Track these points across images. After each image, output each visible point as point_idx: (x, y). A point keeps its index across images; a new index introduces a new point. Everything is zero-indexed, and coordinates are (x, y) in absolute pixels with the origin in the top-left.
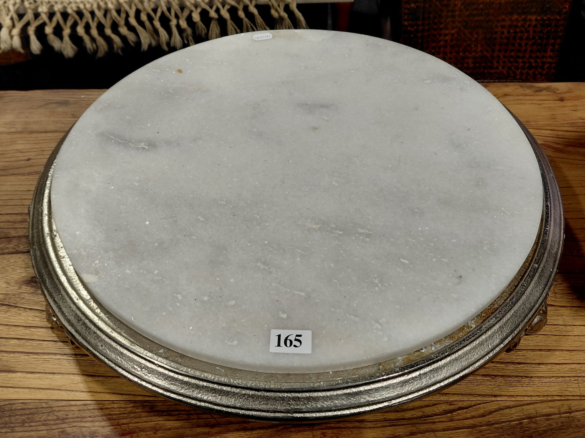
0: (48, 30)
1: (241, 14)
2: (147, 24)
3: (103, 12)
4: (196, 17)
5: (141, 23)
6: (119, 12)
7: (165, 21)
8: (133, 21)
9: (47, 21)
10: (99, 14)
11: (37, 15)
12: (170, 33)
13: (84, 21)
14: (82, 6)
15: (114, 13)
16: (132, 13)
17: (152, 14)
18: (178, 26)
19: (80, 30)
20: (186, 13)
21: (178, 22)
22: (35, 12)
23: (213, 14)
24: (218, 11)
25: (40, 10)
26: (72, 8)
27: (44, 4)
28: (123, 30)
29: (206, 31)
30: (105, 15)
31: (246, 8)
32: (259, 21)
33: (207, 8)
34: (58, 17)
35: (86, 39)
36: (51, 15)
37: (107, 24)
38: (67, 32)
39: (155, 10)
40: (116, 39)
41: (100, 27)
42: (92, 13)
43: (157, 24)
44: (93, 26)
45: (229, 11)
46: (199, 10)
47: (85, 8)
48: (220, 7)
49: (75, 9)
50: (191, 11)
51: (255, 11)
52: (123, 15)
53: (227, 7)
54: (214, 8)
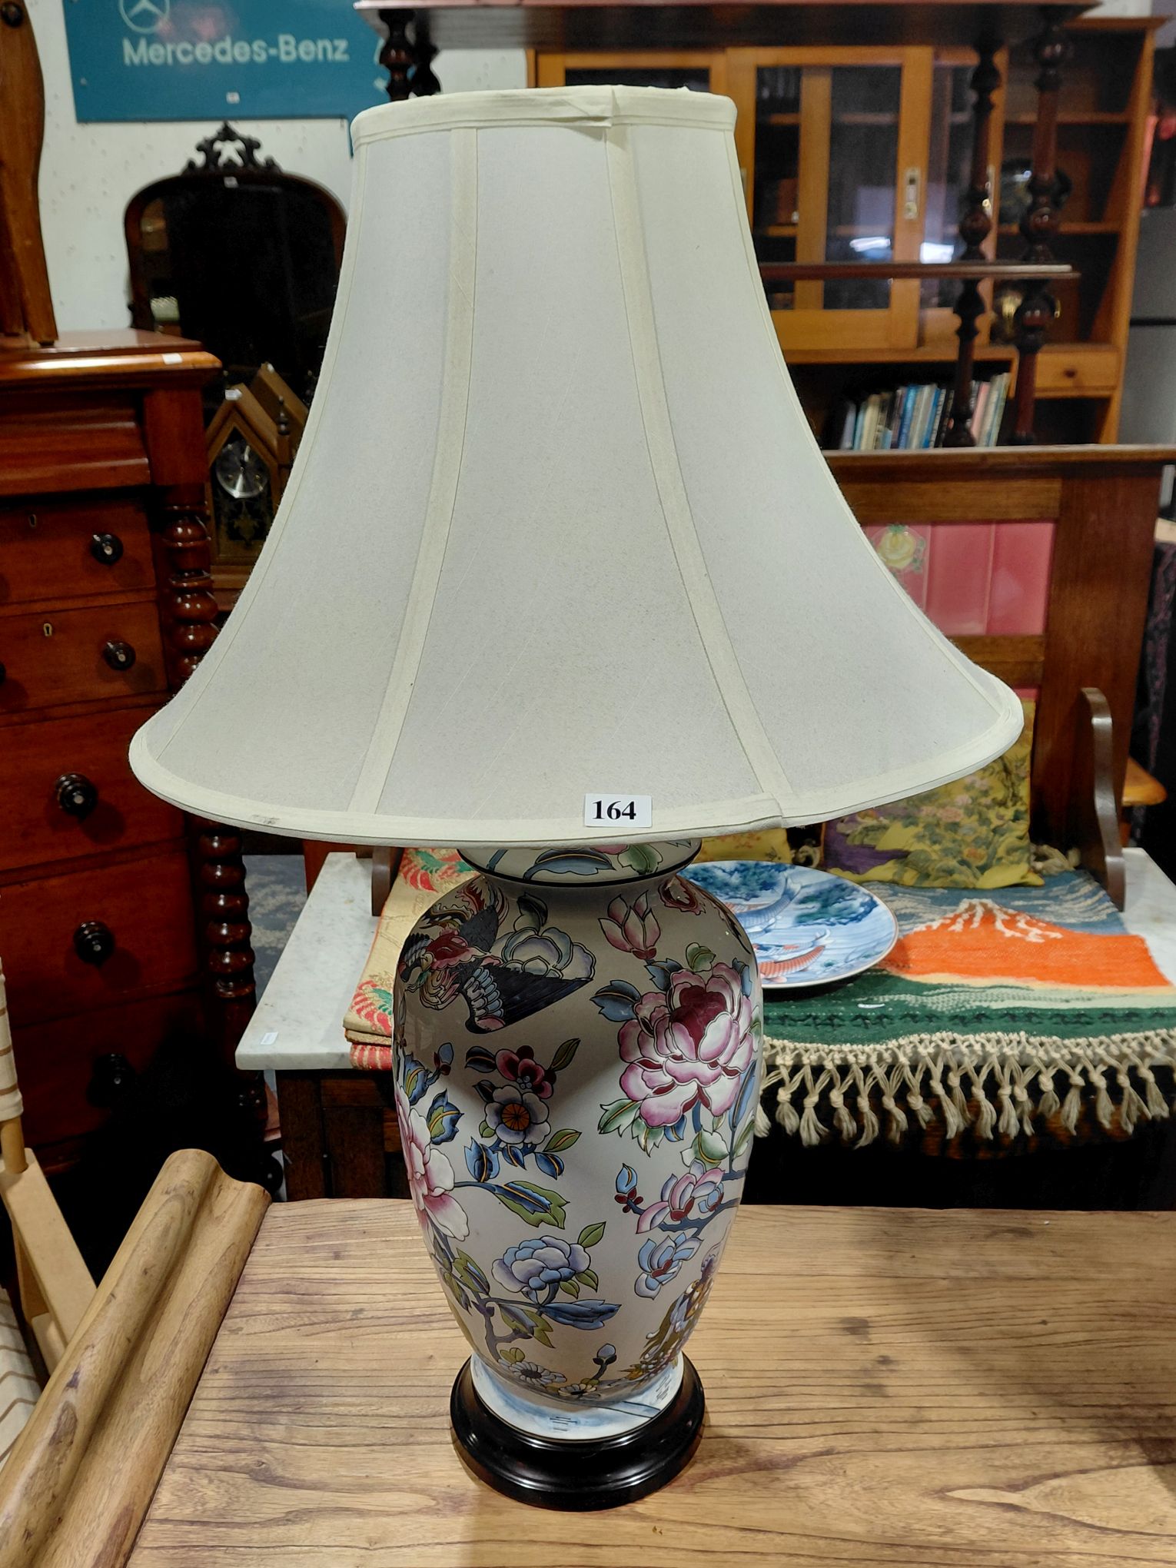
0: (784, 1095)
1: (1124, 1080)
2: (958, 1092)
3: (883, 1069)
4: (1047, 1083)
5: (949, 1090)
6: (914, 1069)
7: (992, 1087)
8: (937, 1086)
9: (787, 1078)
10: (879, 1071)
11: (772, 1067)
12: (999, 1110)
13: (849, 1081)
14: (851, 1059)
15: (907, 1072)
16: (937, 1072)
17: (973, 1074)
18: (1013, 1097)
19: (837, 1098)
20: (1029, 1075)
21: (1013, 1090)
22: (770, 1063)
23: (1077, 1080)
24: (1084, 1073)
25: (779, 1061)
26: (833, 1060)
27: (788, 1051)
28: (917, 1102)
29: (1058, 1105)
30: (888, 1074)
31: (1133, 1071)
32: (1154, 1093)
33: (1068, 1069)
34: (807, 1072)
35: (844, 1113)
36: (796, 1069)
37: (890, 1088)
38: (812, 1100)
39: (978, 1070)
40: (900, 1115)
41: (876, 1093)
42: (867, 1070)
43: (979, 1093)
44: (865, 1090)
45: (1104, 1074)
46: (1052, 1072)
47: (857, 1063)
48: (1090, 1067)
49: (838, 1062)
50: (1039, 1073)
51: (1150, 1077)
52: (919, 1076)
53: (1102, 1068)
54: (1079, 1068)
